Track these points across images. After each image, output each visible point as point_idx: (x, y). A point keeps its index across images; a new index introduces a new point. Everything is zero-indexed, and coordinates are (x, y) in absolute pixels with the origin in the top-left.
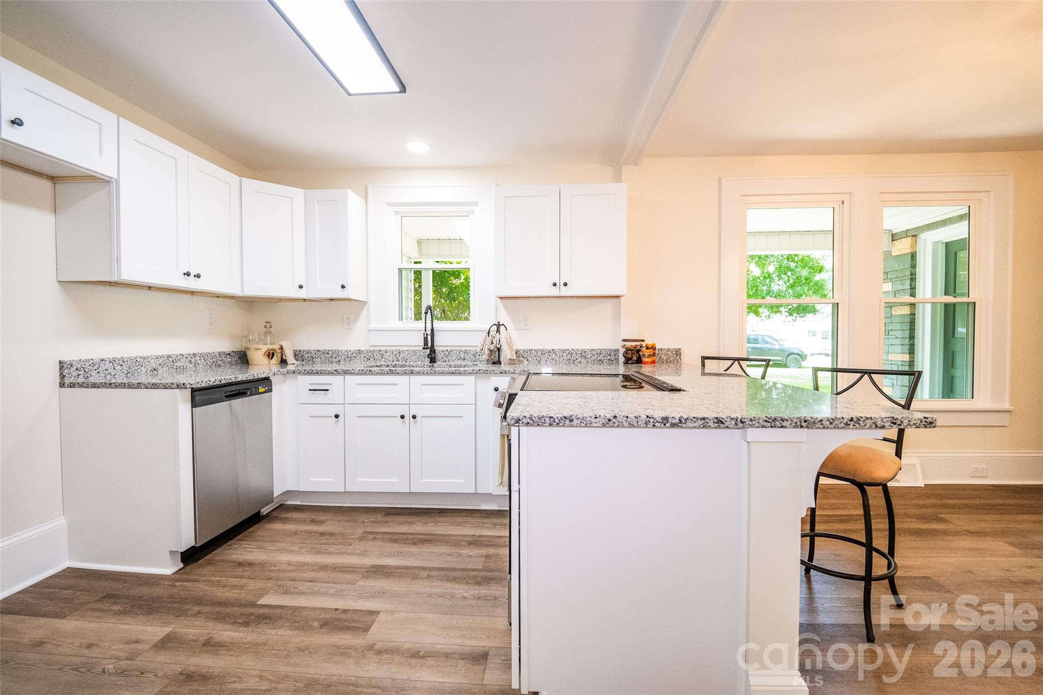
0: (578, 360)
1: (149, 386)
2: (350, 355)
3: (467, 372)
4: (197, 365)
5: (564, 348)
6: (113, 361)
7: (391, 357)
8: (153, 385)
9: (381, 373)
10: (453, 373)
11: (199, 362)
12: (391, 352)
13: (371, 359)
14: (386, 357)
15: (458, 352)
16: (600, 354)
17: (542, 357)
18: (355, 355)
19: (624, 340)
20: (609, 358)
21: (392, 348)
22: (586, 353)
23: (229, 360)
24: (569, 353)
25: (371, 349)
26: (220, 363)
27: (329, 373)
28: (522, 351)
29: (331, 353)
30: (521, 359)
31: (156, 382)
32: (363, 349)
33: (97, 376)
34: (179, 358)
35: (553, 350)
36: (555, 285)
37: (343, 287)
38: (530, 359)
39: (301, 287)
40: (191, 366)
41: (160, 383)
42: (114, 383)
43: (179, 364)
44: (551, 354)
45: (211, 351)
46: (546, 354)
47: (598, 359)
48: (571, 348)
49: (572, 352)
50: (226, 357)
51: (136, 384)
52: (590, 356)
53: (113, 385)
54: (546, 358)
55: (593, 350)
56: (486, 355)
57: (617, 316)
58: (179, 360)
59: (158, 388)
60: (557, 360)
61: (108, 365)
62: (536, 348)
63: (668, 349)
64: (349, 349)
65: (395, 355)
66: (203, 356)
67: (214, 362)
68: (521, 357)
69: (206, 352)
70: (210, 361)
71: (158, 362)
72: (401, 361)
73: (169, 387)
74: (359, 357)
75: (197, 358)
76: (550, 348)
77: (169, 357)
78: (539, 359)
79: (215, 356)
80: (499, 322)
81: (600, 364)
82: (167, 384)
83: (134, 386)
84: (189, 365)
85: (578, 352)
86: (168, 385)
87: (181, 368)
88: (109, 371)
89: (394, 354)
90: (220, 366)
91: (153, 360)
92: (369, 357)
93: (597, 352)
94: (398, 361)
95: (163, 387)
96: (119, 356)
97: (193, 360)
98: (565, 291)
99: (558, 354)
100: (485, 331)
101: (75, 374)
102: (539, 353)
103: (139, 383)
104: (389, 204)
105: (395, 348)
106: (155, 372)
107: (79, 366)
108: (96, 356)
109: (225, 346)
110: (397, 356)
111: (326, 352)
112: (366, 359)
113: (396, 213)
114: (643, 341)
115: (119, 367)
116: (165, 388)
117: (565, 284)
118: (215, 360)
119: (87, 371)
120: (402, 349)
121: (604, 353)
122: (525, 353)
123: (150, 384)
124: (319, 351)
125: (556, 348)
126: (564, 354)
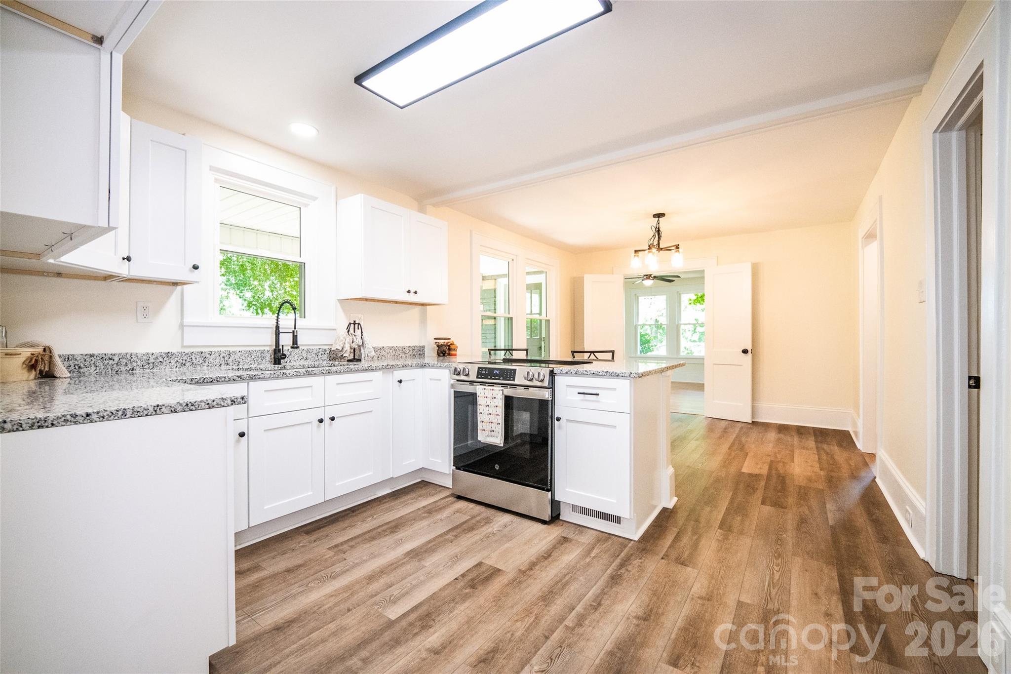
1: (179, 408)
2: (152, 360)
5: (391, 345)
7: (217, 361)
8: (187, 405)
9: (297, 375)
12: (217, 354)
13: (188, 364)
14: (211, 360)
16: (414, 350)
18: (161, 360)
19: (435, 339)
20: (419, 353)
21: (219, 349)
22: (405, 349)
24: (394, 350)
25: (187, 351)
27: (229, 381)
29: (116, 359)
31: (192, 401)
32: (174, 351)
35: (383, 347)
36: (409, 292)
37: (196, 267)
39: (127, 259)
41: (201, 402)
42: (98, 413)
46: (378, 351)
47: (413, 354)
48: (395, 345)
49: (396, 348)
51: (151, 409)
52: (408, 352)
53: (94, 417)
54: (378, 355)
57: (423, 320)
59: (196, 410)
64: (150, 352)
65: (224, 357)
72: (231, 364)
73: (218, 404)
74: (168, 362)
76: (381, 346)
80: (355, 321)
81: (414, 358)
82: (214, 401)
83: (145, 412)
85: (400, 349)
86: (215, 403)
89: (221, 356)
92: (184, 362)
93: (412, 348)
94: (227, 364)
95: (207, 406)
98: (413, 298)
99: (386, 350)
103: (158, 406)
104: (212, 168)
105: (223, 349)
110: (226, 358)
111: (107, 357)
112: (179, 365)
113: (216, 180)
114: (450, 339)
116: (210, 408)
117: (416, 293)
120: (231, 349)
121: (416, 349)
123: (181, 405)
124: (92, 356)
126: (391, 351)
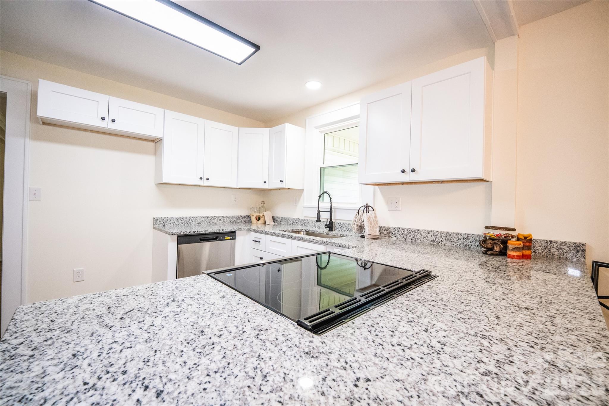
0: (443, 243)
2: (294, 222)
3: (320, 242)
4: (224, 222)
5: (429, 229)
6: (177, 219)
9: (279, 236)
10: (311, 241)
11: (226, 220)
13: (303, 225)
15: (347, 225)
16: (467, 238)
17: (408, 236)
19: (487, 228)
22: (452, 236)
23: (244, 220)
24: (434, 235)
26: (238, 221)
27: (260, 232)
28: (391, 229)
30: (391, 235)
32: (300, 218)
33: (169, 225)
34: (214, 218)
35: (418, 230)
36: (403, 171)
37: (281, 181)
38: (398, 236)
39: (265, 182)
40: (221, 222)
43: (213, 221)
44: (416, 234)
45: (233, 215)
46: (412, 233)
47: (465, 243)
48: (435, 230)
49: (437, 233)
50: (242, 218)
52: (455, 240)
54: (412, 237)
55: (459, 234)
56: (355, 230)
58: (214, 219)
60: (422, 239)
61: (175, 220)
62: (403, 227)
63: (562, 243)
66: (227, 217)
67: (235, 221)
68: (391, 234)
69: (230, 215)
70: (232, 220)
71: (202, 220)
75: (225, 218)
76: (415, 227)
77: (208, 217)
78: (405, 237)
79: (236, 218)
80: (367, 204)
84: (219, 221)
85: (443, 235)
87: (215, 223)
88: (175, 223)
90: (238, 223)
91: (199, 219)
93: (463, 236)
96: (181, 216)
97: (222, 219)
98: (413, 177)
99: (423, 234)
100: (357, 210)
101: (159, 223)
102: (406, 232)
104: (316, 128)
106: (200, 224)
107: (161, 220)
108: (169, 216)
109: (244, 213)
113: (321, 132)
114: (514, 230)
115: (181, 221)
117: (413, 171)
118: (235, 220)
119: (164, 222)
121: (472, 239)
122: (394, 230)
125: (421, 228)
126: (429, 235)
